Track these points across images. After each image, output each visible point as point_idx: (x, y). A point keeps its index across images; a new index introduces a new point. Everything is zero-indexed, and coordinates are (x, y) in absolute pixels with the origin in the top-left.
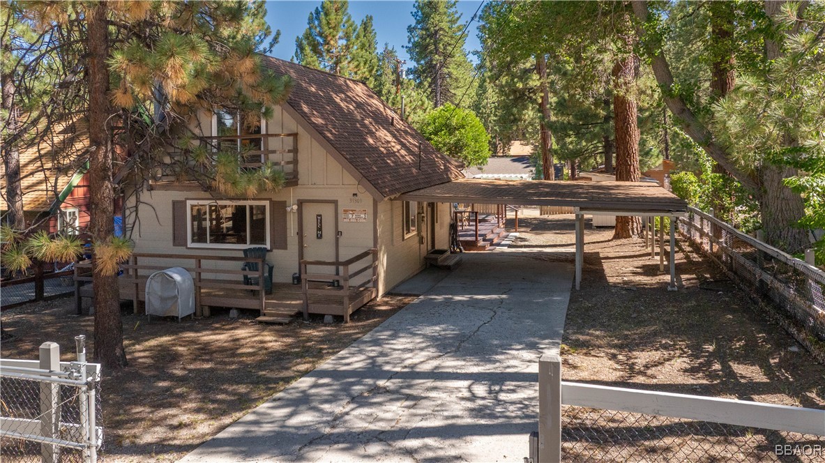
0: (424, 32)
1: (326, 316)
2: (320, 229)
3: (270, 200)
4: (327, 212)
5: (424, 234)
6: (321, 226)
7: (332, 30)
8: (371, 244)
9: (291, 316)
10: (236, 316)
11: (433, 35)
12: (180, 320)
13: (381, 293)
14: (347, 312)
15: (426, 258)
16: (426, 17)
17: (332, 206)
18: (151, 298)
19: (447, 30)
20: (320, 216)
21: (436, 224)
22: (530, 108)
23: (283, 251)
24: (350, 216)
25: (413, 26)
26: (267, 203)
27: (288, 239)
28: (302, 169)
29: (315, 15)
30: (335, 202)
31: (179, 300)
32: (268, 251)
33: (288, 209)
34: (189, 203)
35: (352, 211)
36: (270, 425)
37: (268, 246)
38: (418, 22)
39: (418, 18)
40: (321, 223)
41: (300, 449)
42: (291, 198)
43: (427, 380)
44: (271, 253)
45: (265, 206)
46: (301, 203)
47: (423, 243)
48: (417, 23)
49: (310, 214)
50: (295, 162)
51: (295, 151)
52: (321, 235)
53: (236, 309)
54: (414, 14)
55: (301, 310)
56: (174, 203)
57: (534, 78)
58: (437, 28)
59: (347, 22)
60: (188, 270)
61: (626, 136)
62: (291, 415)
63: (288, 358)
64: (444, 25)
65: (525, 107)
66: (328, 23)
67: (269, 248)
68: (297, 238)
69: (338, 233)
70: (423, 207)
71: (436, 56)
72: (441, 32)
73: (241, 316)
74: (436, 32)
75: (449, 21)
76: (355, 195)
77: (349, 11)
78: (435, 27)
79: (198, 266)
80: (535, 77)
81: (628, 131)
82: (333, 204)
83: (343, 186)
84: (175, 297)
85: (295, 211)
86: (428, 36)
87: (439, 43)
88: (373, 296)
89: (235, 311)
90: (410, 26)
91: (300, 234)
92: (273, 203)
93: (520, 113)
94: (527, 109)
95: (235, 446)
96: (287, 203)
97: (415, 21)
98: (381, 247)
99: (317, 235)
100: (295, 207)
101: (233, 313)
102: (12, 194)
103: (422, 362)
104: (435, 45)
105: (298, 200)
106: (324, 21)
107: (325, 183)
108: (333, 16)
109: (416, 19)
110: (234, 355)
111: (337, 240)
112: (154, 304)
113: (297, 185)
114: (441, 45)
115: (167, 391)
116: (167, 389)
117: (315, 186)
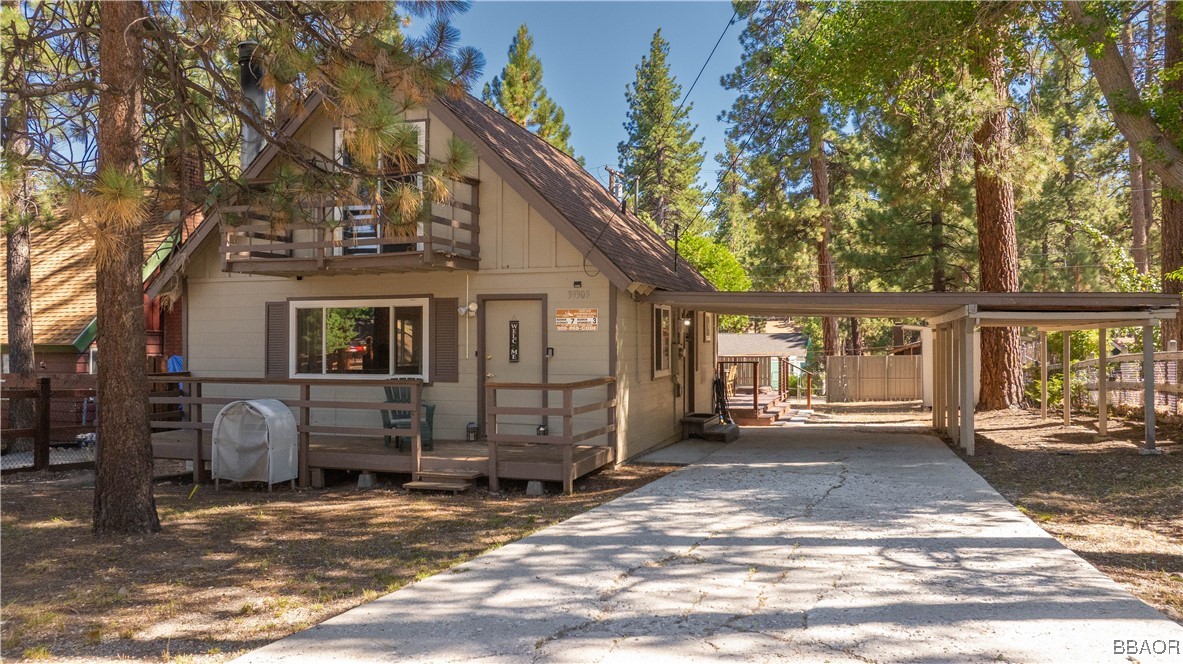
0: (642, 152)
1: (530, 484)
2: (514, 345)
3: (430, 296)
4: (528, 316)
5: (680, 380)
6: (517, 341)
7: (517, 108)
8: (603, 370)
9: (468, 481)
10: (369, 485)
11: (655, 156)
12: (270, 488)
13: (620, 458)
14: (568, 476)
15: (683, 423)
16: (645, 130)
17: (536, 306)
18: (221, 449)
19: (676, 149)
20: (516, 323)
21: (695, 372)
22: (805, 250)
23: (450, 384)
24: (569, 321)
25: (626, 143)
26: (424, 303)
27: (460, 363)
28: (485, 242)
29: (492, 88)
30: (542, 298)
31: (270, 452)
32: (425, 385)
33: (462, 311)
34: (294, 306)
35: (572, 312)
36: (452, 606)
37: (425, 376)
38: (633, 138)
39: (633, 132)
40: (517, 335)
41: (539, 645)
42: (467, 292)
43: (775, 547)
44: (431, 389)
45: (421, 308)
46: (483, 301)
47: (679, 396)
48: (631, 139)
49: (499, 319)
50: (474, 228)
51: (474, 209)
52: (517, 356)
53: (371, 472)
54: (627, 125)
55: (485, 473)
56: (269, 307)
57: (812, 204)
58: (660, 146)
59: (540, 99)
60: (287, 403)
61: (997, 242)
62: (496, 590)
63: (470, 530)
64: (672, 141)
65: (797, 248)
66: (513, 98)
67: (426, 380)
68: (476, 361)
69: (547, 351)
70: (679, 334)
71: (659, 186)
72: (667, 153)
73: (377, 485)
74: (660, 152)
75: (679, 136)
76: (578, 284)
77: (543, 83)
78: (659, 143)
79: (305, 396)
80: (813, 202)
81: (1001, 235)
82: (539, 302)
83: (557, 270)
84: (264, 446)
85: (472, 314)
86: (648, 158)
87: (663, 168)
88: (610, 459)
89: (368, 476)
90: (622, 142)
91: (481, 354)
92: (436, 303)
93: (790, 257)
94: (801, 251)
95: (371, 637)
96: (460, 301)
97: (629, 137)
98: (621, 375)
99: (511, 356)
100: (474, 307)
101: (365, 480)
102: (16, 313)
103: (744, 528)
104: (658, 171)
105: (479, 296)
106: (506, 94)
107: (526, 265)
108: (519, 88)
109: (630, 133)
110: (363, 525)
111: (545, 362)
112: (225, 460)
113: (477, 269)
114: (666, 170)
115: (228, 566)
116: (229, 564)
117: (507, 271)
